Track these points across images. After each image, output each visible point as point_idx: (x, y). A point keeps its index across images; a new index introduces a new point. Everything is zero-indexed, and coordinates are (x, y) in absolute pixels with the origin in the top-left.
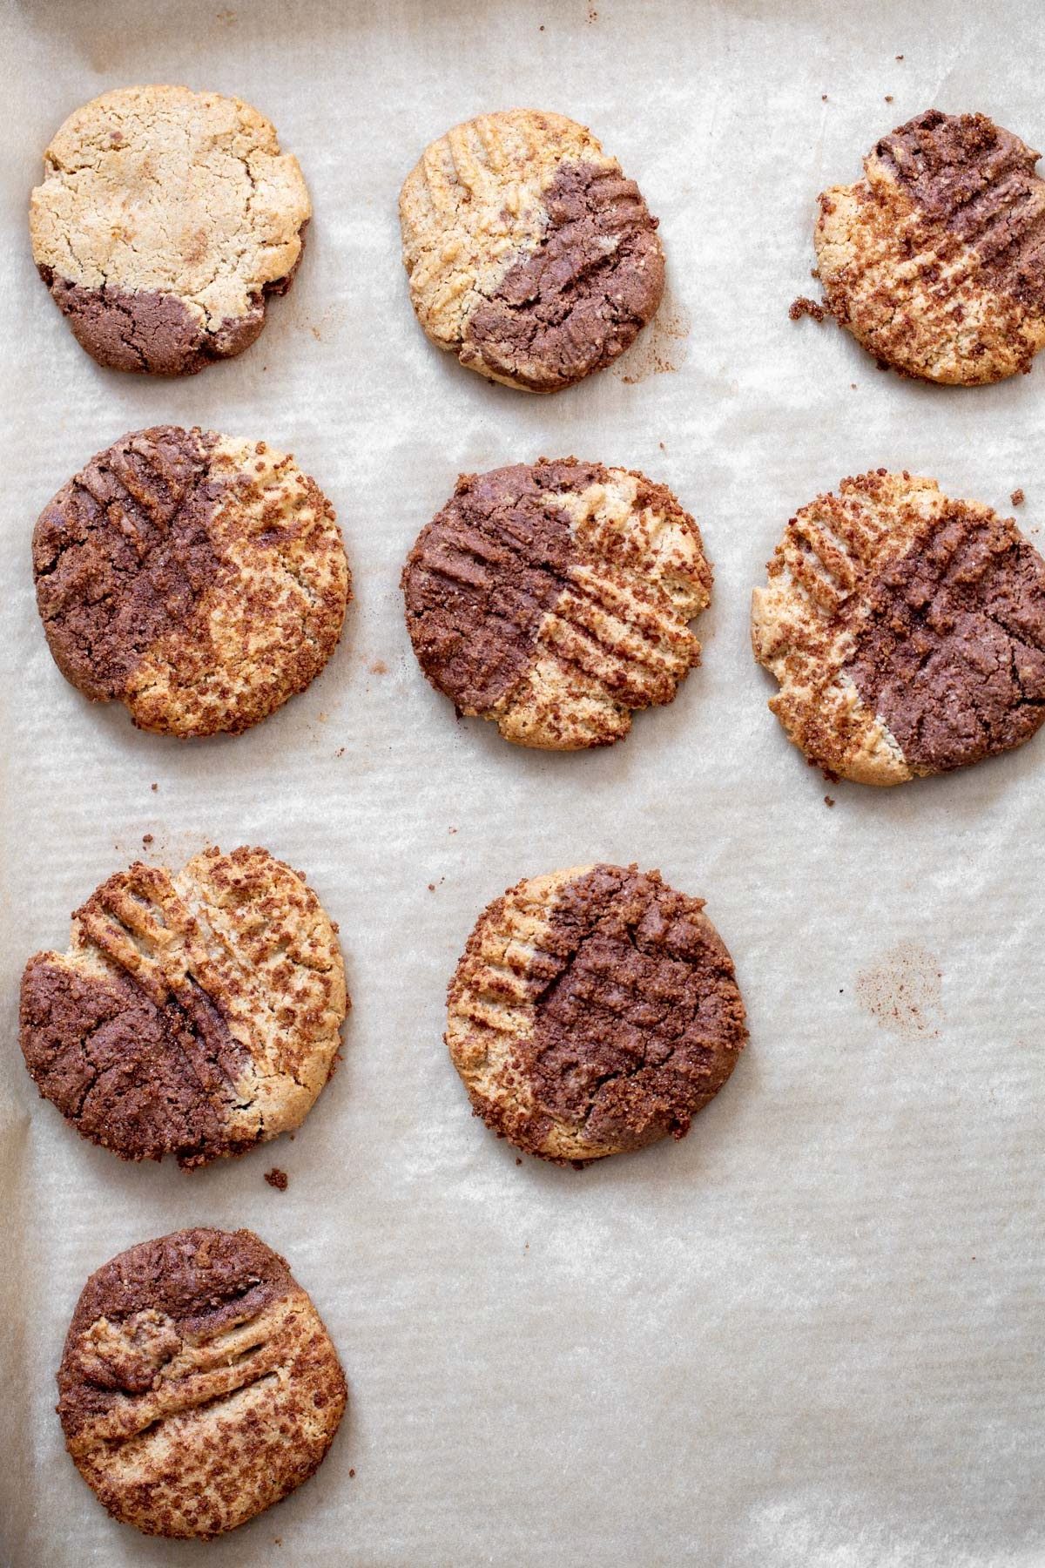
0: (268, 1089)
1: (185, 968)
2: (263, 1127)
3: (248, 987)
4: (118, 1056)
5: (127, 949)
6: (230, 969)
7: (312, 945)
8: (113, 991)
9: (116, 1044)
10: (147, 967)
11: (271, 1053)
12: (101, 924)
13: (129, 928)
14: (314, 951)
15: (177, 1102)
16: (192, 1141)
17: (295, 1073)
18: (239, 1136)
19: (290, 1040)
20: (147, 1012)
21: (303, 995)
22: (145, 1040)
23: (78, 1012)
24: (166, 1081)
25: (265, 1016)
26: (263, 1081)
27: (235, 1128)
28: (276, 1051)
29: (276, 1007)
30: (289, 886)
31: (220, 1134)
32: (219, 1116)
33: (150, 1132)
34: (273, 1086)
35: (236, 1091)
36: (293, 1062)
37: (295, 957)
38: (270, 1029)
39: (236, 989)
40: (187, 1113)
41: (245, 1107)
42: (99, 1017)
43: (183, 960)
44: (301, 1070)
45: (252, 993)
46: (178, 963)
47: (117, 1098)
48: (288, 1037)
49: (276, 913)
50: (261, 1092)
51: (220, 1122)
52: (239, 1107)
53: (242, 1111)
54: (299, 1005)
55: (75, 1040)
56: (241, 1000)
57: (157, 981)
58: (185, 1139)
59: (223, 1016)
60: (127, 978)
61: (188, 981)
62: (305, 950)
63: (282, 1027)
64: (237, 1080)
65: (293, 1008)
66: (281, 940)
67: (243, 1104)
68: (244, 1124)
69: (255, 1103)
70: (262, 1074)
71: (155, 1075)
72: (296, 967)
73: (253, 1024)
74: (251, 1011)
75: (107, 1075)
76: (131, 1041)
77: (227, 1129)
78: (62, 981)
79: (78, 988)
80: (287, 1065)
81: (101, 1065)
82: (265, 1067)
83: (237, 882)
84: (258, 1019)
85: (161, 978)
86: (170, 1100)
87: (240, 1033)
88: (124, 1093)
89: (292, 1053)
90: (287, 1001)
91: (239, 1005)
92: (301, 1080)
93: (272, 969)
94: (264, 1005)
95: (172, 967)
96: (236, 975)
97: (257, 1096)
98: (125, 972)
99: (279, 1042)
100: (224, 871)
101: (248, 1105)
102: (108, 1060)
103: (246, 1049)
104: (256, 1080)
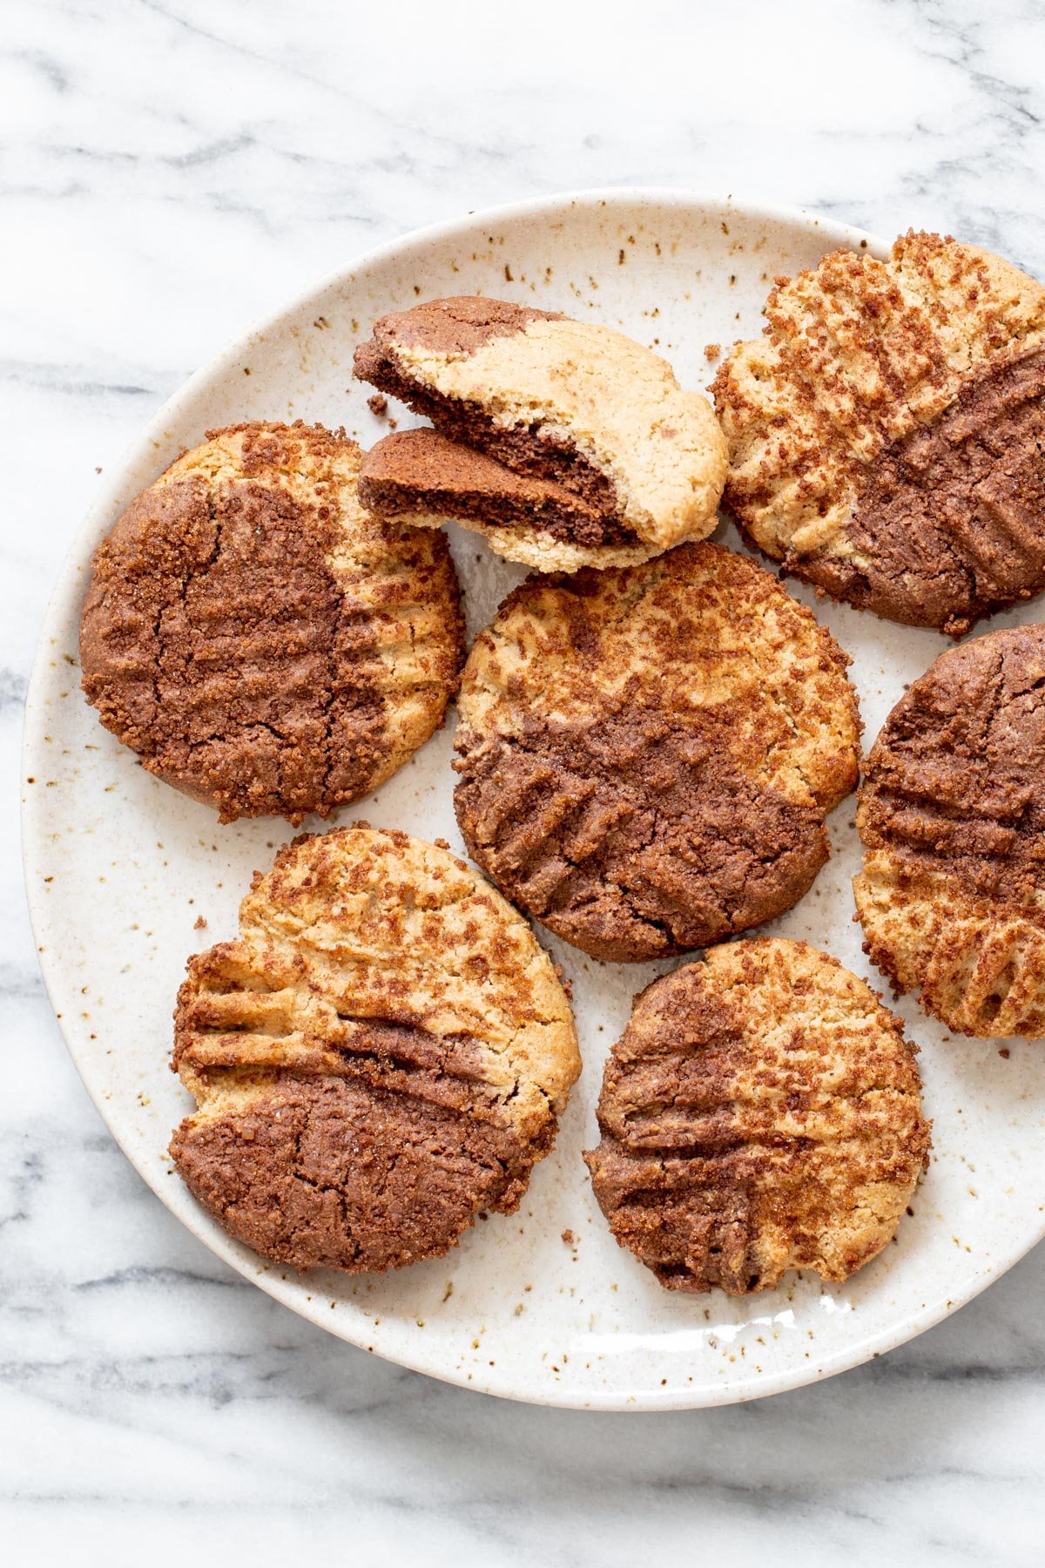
0: (523, 1055)
1: (333, 1011)
2: (550, 1097)
3: (411, 976)
4: (346, 1156)
5: (256, 1047)
6: (377, 975)
7: (436, 877)
8: (282, 1100)
9: (333, 1146)
10: (295, 1047)
11: (493, 1017)
12: (210, 1047)
13: (240, 1026)
14: (444, 881)
15: (444, 1149)
16: (492, 1173)
17: (533, 1015)
18: (534, 1127)
19: (501, 987)
20: (334, 1090)
21: (471, 933)
22: (357, 1117)
23: (267, 1149)
24: (414, 1137)
25: (454, 987)
26: (509, 1052)
27: (525, 1121)
28: (496, 1010)
29: (456, 969)
30: (362, 840)
31: (514, 1142)
32: (498, 1124)
33: (444, 1202)
34: (524, 1046)
35: (493, 1085)
36: (524, 1007)
37: (432, 903)
38: (471, 994)
39: (401, 988)
40: (464, 1151)
41: (515, 1093)
42: (292, 1135)
43: (324, 1006)
44: (537, 1007)
45: (420, 977)
46: (322, 1013)
47: (382, 1197)
48: (495, 987)
49: (373, 876)
50: (519, 1063)
51: (503, 1130)
52: (509, 1097)
53: (515, 1099)
54: (479, 943)
55: (288, 1180)
56: (416, 995)
57: (317, 1050)
58: (485, 1176)
59: (411, 1026)
60: (283, 1075)
61: (347, 1023)
62: (435, 887)
63: (481, 983)
64: (483, 1072)
65: (474, 953)
66: (401, 897)
67: (511, 1090)
68: (526, 1112)
69: (522, 1079)
70: (504, 1045)
71: (398, 1141)
72: (440, 913)
73: (450, 1005)
74: (435, 996)
75: (353, 1182)
76: (344, 1130)
77: (517, 1130)
78: (226, 1136)
79: (246, 1127)
80: (518, 1014)
81: (336, 1180)
82: (499, 1035)
83: (307, 882)
84: (450, 996)
85: (319, 1043)
86: (436, 1153)
87: (444, 1024)
88: (384, 1187)
89: (512, 999)
90: (462, 952)
91: (418, 1001)
92: (547, 1016)
93: (420, 933)
94: (444, 977)
95: (319, 1022)
96: (387, 975)
97: (518, 1071)
98: (275, 1071)
99: (490, 999)
100: (286, 884)
101: (516, 1088)
102: (339, 1168)
103: (464, 1036)
104: (502, 1055)
